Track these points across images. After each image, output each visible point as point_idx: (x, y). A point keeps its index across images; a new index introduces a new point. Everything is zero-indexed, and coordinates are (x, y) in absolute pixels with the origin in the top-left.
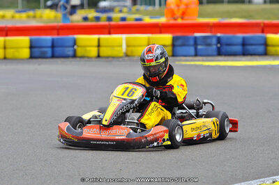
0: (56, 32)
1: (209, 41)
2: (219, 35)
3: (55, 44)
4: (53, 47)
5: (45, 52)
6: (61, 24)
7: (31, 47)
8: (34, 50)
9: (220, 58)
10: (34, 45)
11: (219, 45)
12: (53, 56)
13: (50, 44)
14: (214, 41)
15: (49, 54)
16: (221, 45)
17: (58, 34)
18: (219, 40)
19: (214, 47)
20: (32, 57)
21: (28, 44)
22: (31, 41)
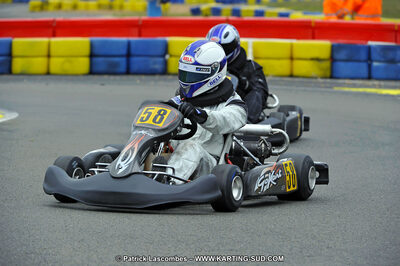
0: (136, 30)
1: (390, 55)
3: (133, 51)
4: (129, 55)
5: (116, 65)
6: (145, 17)
7: (92, 56)
8: (96, 60)
10: (96, 52)
12: (128, 72)
13: (124, 52)
15: (123, 68)
17: (140, 35)
20: (92, 72)
21: (87, 51)
22: (92, 45)
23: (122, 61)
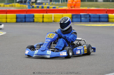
0: (26, 12)
1: (86, 16)
2: (90, 14)
4: (25, 18)
5: (22, 20)
6: (28, 9)
7: (17, 18)
8: (17, 19)
9: (90, 23)
11: (90, 18)
12: (25, 22)
13: (24, 17)
14: (88, 16)
15: (24, 21)
16: (91, 18)
17: (27, 13)
19: (88, 19)
20: (17, 22)
21: (15, 17)
22: (17, 16)
23: (24, 19)
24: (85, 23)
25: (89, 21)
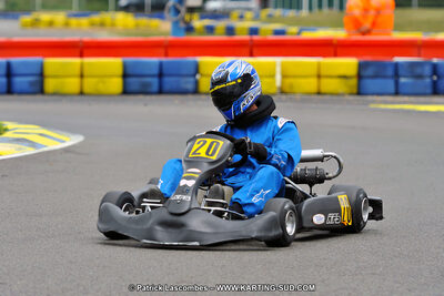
1: (418, 71)
2: (435, 60)
3: (165, 71)
4: (161, 75)
5: (149, 84)
6: (171, 38)
7: (125, 76)
8: (131, 80)
9: (436, 99)
10: (129, 71)
11: (435, 78)
12: (161, 92)
13: (156, 71)
14: (427, 70)
15: (155, 87)
16: (439, 77)
17: (166, 55)
18: (435, 68)
19: (428, 80)
20: (126, 92)
21: (119, 71)
22: (125, 66)
23: (155, 81)
24: (412, 99)
25: (429, 90)
